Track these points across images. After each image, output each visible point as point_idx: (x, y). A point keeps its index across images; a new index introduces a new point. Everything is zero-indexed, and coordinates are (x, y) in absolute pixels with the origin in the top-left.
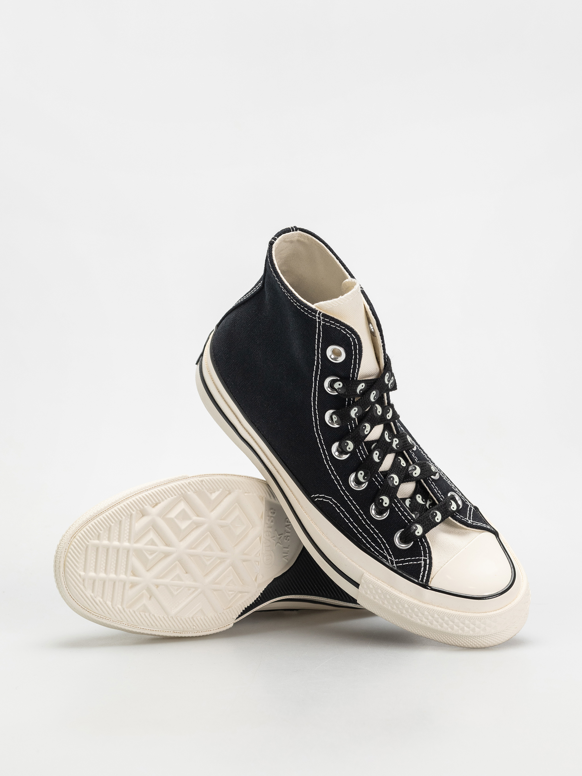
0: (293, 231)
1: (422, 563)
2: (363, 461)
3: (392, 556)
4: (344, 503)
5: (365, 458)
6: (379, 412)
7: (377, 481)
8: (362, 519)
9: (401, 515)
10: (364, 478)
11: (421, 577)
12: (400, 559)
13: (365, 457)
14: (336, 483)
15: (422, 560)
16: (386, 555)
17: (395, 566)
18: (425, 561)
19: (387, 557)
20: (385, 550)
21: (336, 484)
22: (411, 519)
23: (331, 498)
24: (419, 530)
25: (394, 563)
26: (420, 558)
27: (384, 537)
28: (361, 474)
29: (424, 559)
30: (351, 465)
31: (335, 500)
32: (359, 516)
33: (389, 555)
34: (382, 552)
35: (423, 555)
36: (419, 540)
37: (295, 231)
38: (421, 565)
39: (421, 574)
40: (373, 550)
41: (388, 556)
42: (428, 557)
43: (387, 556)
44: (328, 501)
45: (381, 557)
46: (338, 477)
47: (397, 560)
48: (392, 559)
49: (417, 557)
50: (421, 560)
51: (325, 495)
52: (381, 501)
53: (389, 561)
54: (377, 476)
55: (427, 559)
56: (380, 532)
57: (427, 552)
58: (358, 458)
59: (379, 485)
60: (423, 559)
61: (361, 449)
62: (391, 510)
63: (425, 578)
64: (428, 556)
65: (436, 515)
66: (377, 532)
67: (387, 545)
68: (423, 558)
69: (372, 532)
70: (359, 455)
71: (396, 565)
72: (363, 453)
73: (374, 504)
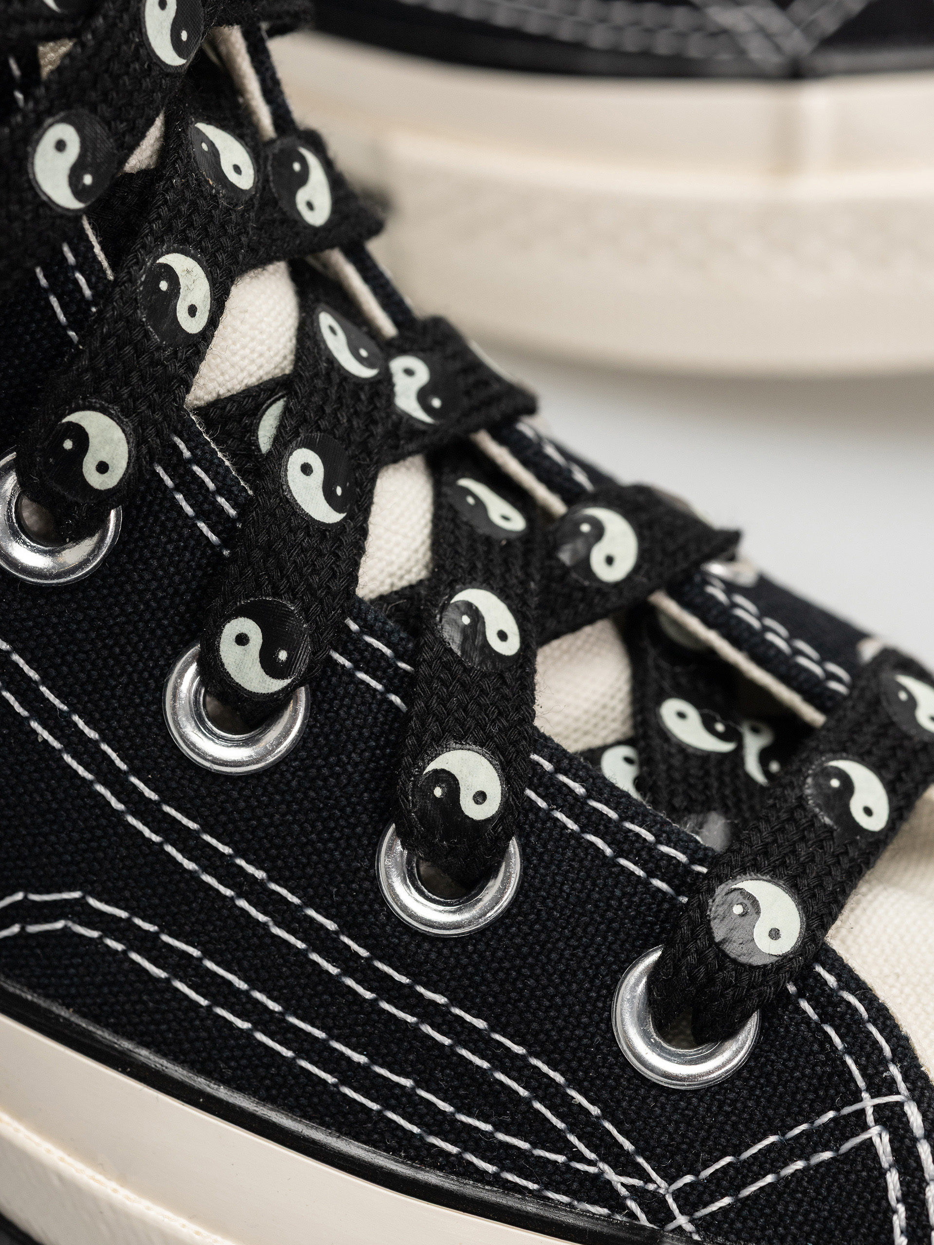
1: (876, 1140)
2: (225, 544)
3: (640, 1160)
4: (181, 903)
5: (233, 521)
6: (237, 169)
7: (368, 663)
8: (346, 972)
9: (608, 851)
10: (270, 666)
12: (706, 1166)
13: (232, 512)
14: (81, 771)
15: (870, 1119)
16: (592, 1170)
17: (689, 1227)
18: (891, 1117)
19: (609, 1182)
20: (573, 1138)
21: (83, 779)
22: (693, 861)
23: (77, 895)
24: (774, 919)
25: (673, 1206)
26: (847, 1110)
27: (542, 1044)
28: (242, 640)
29: (877, 1108)
30: (147, 604)
31: (107, 903)
32: (315, 957)
33: (614, 1167)
34: (561, 1159)
35: (861, 1083)
36: (792, 988)
38: (876, 1157)
39: (899, 1220)
40: (491, 1168)
41: (610, 1174)
42: (902, 1086)
43: (602, 1172)
44: (59, 925)
45: (565, 1199)
46: (81, 724)
47: (688, 1179)
48: (651, 1187)
49: (824, 1112)
50: (859, 1122)
51: (27, 890)
52: (438, 792)
53: (632, 1205)
54: (354, 627)
55: (901, 1104)
56: (498, 1017)
57: (881, 1050)
58: (186, 532)
59: (388, 690)
60: (870, 1111)
61: (187, 454)
62: (528, 836)
64: (899, 1078)
65: (848, 786)
66: (480, 1024)
67: (580, 1099)
68: (868, 1103)
69: (447, 1041)
70: (189, 510)
71: (692, 1221)
72: (211, 486)
73: (398, 833)
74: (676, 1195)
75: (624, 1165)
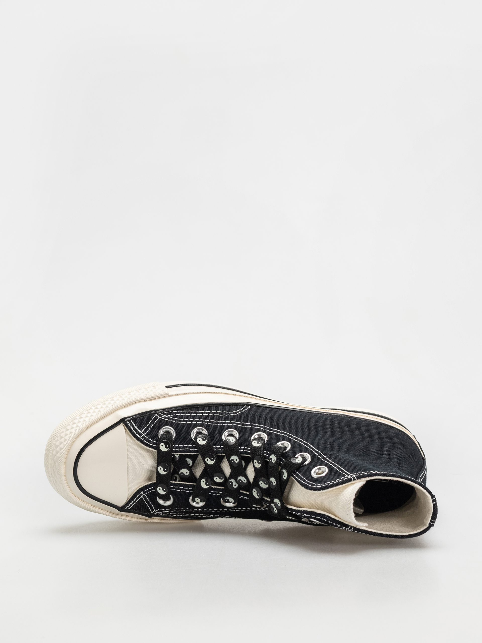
0: (431, 521)
4: (226, 418)
8: (205, 421)
9: (184, 445)
10: (229, 441)
11: (133, 423)
12: (157, 421)
13: (241, 451)
15: (142, 433)
18: (140, 435)
19: (165, 415)
20: (172, 417)
21: (242, 423)
23: (237, 414)
24: (163, 448)
25: (158, 416)
26: (146, 433)
27: (180, 424)
28: (233, 441)
31: (233, 415)
34: (172, 415)
35: (146, 437)
36: (158, 442)
37: (430, 523)
38: (140, 430)
39: (134, 425)
40: (179, 411)
43: (167, 416)
44: (237, 411)
45: (169, 412)
46: (245, 426)
47: (158, 419)
48: (161, 417)
49: (148, 432)
50: (144, 432)
51: (242, 412)
52: (204, 439)
53: (162, 414)
55: (140, 436)
56: (186, 424)
58: (244, 445)
60: (143, 434)
62: (193, 442)
63: (129, 424)
64: (142, 439)
65: (164, 470)
67: (173, 421)
68: (144, 435)
69: (190, 420)
70: (245, 447)
71: (155, 416)
73: (206, 434)
74: (158, 417)
75: (165, 418)
